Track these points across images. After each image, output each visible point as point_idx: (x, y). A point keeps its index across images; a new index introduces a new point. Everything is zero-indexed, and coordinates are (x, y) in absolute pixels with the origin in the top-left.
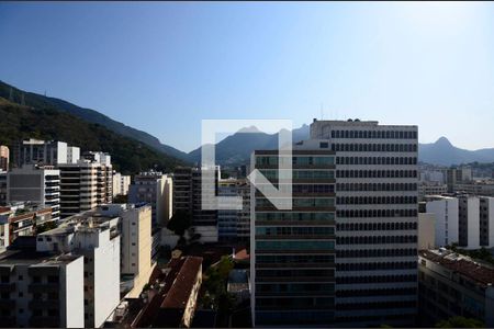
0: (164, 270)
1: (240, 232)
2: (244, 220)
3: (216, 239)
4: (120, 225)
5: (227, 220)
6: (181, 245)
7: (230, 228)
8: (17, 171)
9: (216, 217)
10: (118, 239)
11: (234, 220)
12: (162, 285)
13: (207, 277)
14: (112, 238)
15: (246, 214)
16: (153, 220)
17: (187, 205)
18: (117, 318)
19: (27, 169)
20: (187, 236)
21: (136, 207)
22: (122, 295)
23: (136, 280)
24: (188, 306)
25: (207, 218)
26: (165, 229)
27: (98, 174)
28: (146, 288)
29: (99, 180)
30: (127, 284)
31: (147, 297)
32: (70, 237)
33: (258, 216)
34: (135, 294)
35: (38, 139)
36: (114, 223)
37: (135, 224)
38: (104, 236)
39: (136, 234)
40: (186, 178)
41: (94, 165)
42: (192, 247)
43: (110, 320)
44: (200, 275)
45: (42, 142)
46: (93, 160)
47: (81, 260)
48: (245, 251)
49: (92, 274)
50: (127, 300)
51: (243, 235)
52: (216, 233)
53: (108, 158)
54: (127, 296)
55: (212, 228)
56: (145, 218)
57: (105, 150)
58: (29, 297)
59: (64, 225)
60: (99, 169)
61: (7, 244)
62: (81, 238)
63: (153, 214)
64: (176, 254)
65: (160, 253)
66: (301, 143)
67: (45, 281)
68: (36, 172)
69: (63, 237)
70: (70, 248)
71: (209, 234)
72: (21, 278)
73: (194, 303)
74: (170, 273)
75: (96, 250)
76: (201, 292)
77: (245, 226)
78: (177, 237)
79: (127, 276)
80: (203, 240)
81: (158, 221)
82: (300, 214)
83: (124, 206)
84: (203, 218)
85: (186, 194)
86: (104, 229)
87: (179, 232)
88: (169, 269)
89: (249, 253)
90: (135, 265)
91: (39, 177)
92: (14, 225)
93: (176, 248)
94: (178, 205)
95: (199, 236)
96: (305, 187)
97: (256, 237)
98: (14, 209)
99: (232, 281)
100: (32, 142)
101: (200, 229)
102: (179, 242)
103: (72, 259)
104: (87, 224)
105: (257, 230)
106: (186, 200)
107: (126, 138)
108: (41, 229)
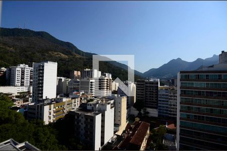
0: (132, 126)
1: (170, 114)
2: (173, 108)
3: (157, 116)
4: (114, 103)
5: (163, 107)
6: (139, 115)
7: (165, 111)
8: (82, 80)
9: (157, 105)
10: (113, 109)
11: (167, 107)
12: (131, 132)
13: (152, 134)
14: (111, 108)
15: (174, 105)
16: (127, 103)
17: (142, 97)
18: (112, 142)
19: (85, 79)
20: (142, 112)
21: (121, 96)
22: (115, 132)
23: (120, 128)
24: (142, 145)
25: (152, 105)
26: (132, 107)
27: (107, 82)
28: (124, 132)
29: (107, 84)
30: (117, 128)
31: (124, 136)
32: (97, 105)
33: (181, 107)
34: (120, 133)
35: (88, 69)
36: (112, 102)
37: (120, 103)
38: (109, 107)
39: (120, 108)
40: (142, 85)
41: (106, 78)
42: (145, 117)
43: (110, 141)
44: (148, 132)
45: (89, 70)
46: (105, 76)
47: (100, 115)
48: (173, 125)
49: (104, 121)
50: (116, 135)
51: (172, 116)
52: (157, 113)
53: (111, 75)
54: (116, 133)
55: (155, 110)
56: (124, 101)
57: (109, 72)
58: (84, 125)
59: (96, 100)
60: (107, 80)
61: (79, 105)
62: (101, 106)
63: (127, 100)
64: (137, 119)
65: (130, 117)
66: (212, 66)
67: (89, 120)
68: (88, 80)
69: (95, 105)
70: (97, 109)
71: (153, 113)
72: (82, 118)
73: (145, 145)
74: (134, 127)
75: (106, 112)
76: (149, 140)
77: (173, 111)
78: (137, 112)
79: (117, 125)
80: (150, 115)
81: (129, 103)
82: (212, 109)
83: (116, 95)
84: (150, 104)
85: (142, 92)
86: (109, 104)
87: (139, 109)
88: (134, 126)
89: (176, 126)
90: (120, 121)
91: (88, 82)
92: (81, 99)
93: (137, 117)
94: (138, 97)
95: (148, 113)
96: (216, 93)
97: (180, 119)
98: (81, 93)
99: (166, 139)
100: (87, 70)
101: (149, 110)
102: (139, 114)
103: (97, 114)
104: (103, 101)
105: (181, 114)
106: (142, 95)
107: (117, 67)
108: (88, 101)
